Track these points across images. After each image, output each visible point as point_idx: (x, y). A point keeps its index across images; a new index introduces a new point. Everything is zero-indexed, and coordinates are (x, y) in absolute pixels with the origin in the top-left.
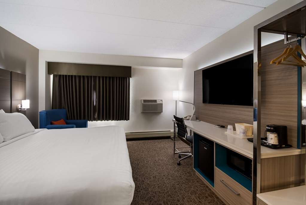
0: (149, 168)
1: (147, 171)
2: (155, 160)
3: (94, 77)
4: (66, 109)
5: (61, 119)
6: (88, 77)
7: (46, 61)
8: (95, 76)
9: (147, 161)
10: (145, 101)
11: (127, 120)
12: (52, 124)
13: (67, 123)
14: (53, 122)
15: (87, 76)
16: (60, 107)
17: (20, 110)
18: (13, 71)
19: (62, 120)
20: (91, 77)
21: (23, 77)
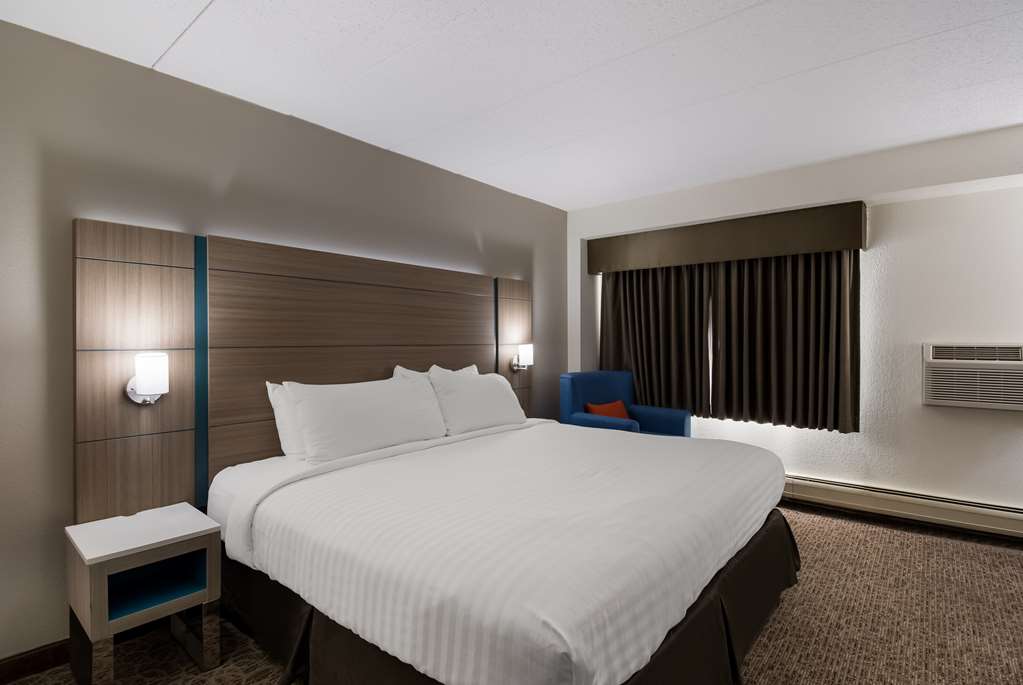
0: (881, 664)
1: (863, 673)
2: (943, 646)
3: (709, 264)
4: (631, 371)
5: (615, 401)
6: (690, 268)
7: (582, 240)
8: (712, 261)
9: (890, 632)
10: (941, 352)
11: (844, 431)
12: (587, 410)
13: (632, 415)
14: (589, 405)
15: (687, 266)
16: (619, 365)
17: (515, 368)
18: (500, 276)
19: (619, 402)
20: (701, 266)
21: (525, 287)
